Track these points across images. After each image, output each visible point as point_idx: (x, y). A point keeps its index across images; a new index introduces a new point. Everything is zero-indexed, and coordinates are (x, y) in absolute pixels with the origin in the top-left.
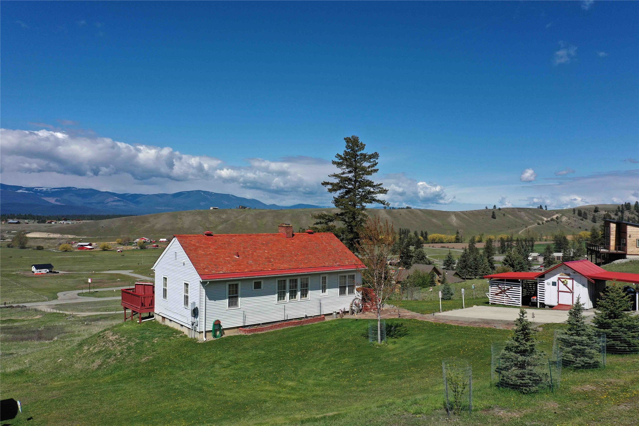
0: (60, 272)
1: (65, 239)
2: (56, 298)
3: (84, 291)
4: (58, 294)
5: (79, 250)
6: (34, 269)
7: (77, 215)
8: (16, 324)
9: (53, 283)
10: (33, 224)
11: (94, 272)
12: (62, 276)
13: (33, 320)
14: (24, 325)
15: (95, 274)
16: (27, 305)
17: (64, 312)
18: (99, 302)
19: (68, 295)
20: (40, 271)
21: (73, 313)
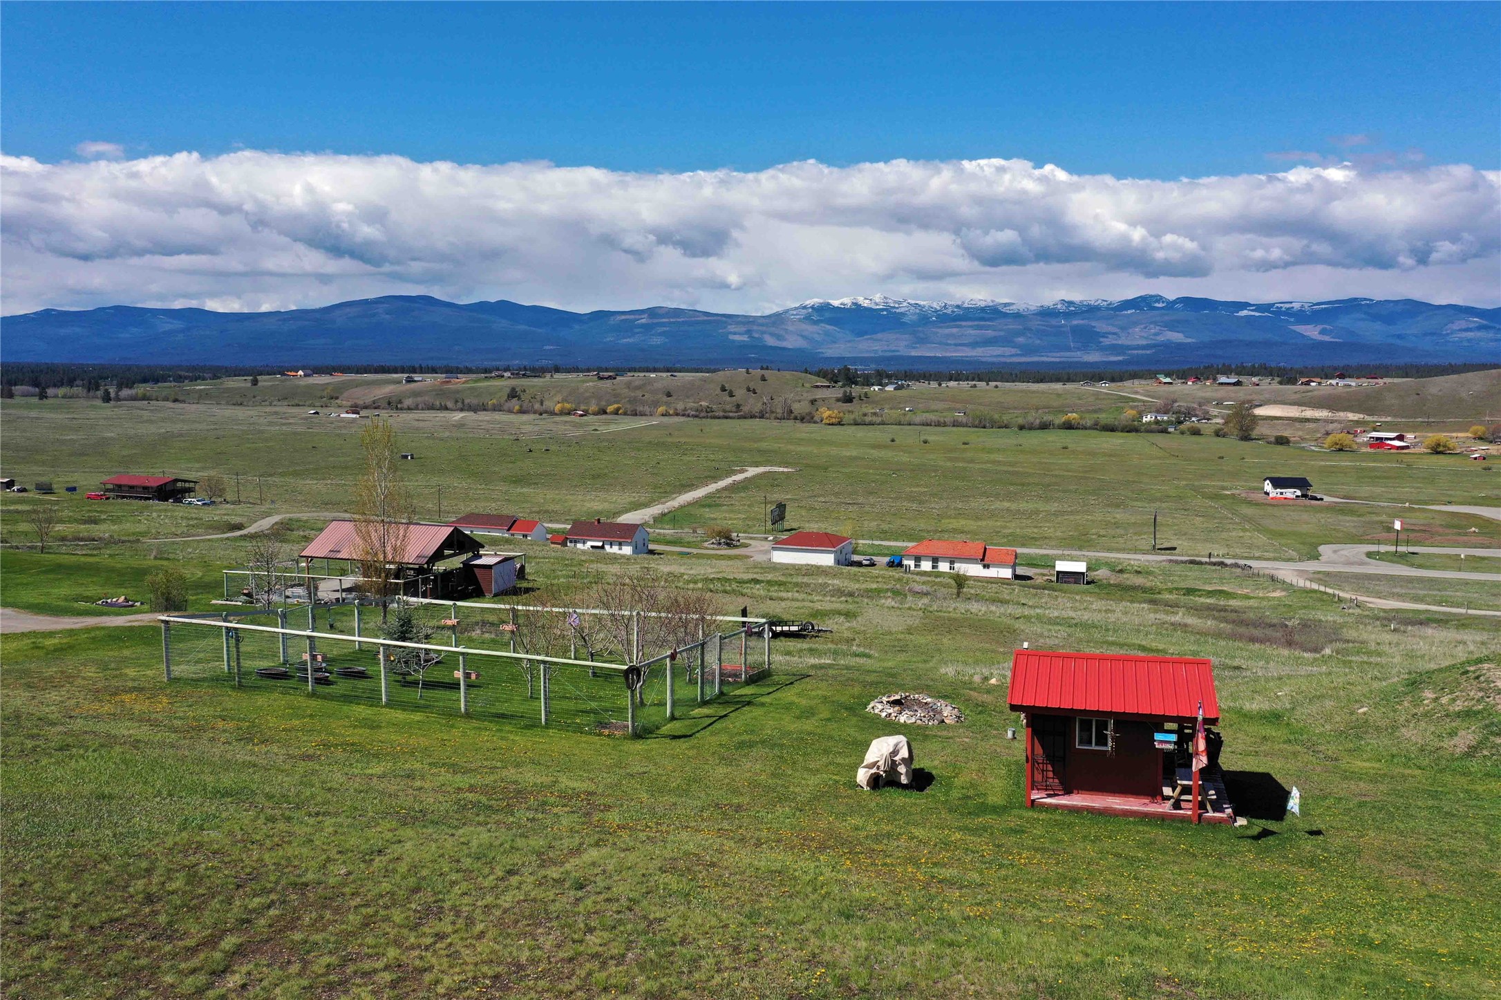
0: (1326, 499)
1: (1340, 422)
2: (1316, 557)
3: (1383, 548)
4: (1321, 549)
5: (1372, 450)
6: (1268, 486)
7: (1369, 365)
8: (1233, 603)
9: (1308, 521)
10: (1270, 387)
11: (1407, 505)
12: (1332, 508)
13: (1268, 599)
14: (1250, 608)
15: (1411, 509)
16: (1254, 564)
17: (1337, 592)
18: (1420, 580)
19: (1342, 552)
20: (1282, 493)
21: (1359, 598)
